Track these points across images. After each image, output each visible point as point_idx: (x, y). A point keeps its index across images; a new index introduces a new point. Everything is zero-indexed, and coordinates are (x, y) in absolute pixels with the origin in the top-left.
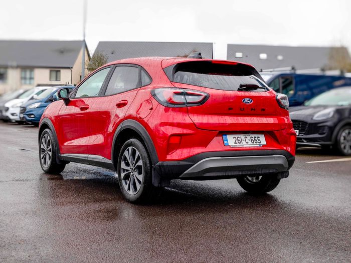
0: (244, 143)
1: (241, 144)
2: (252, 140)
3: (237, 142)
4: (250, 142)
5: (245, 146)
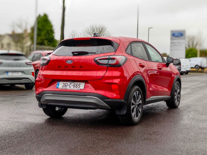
0: (68, 87)
1: (66, 87)
2: (74, 85)
3: (64, 86)
4: (72, 87)
5: (68, 89)
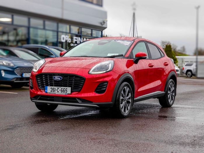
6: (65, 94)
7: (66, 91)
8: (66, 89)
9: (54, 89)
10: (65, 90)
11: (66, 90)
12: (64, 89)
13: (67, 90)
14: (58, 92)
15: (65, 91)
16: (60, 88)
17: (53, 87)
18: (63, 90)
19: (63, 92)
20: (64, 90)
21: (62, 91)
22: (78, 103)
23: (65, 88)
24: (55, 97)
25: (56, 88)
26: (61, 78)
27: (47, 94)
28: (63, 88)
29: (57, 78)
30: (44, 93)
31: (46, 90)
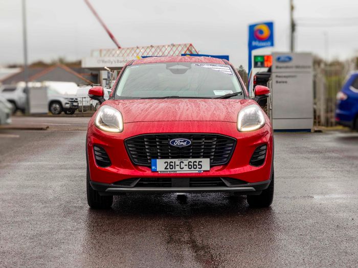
6: (197, 172)
7: (200, 167)
8: (199, 162)
9: (173, 164)
10: (197, 164)
11: (199, 165)
12: (196, 162)
13: (201, 165)
14: (181, 168)
15: (198, 167)
16: (186, 162)
17: (169, 160)
18: (192, 164)
19: (193, 169)
20: (194, 165)
21: (190, 167)
22: (226, 186)
23: (198, 160)
24: (172, 180)
25: (177, 161)
26: (188, 143)
27: (156, 174)
28: (193, 160)
29: (179, 142)
30: (148, 173)
31: (153, 168)
